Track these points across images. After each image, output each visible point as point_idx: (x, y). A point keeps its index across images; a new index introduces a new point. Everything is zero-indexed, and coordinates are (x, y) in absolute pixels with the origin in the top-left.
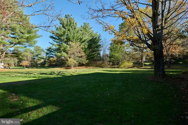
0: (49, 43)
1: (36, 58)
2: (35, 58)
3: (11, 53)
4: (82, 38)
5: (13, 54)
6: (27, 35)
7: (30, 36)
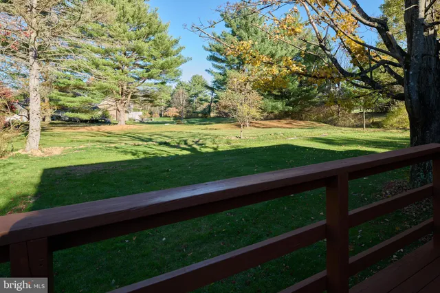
0: (206, 70)
1: (196, 100)
2: (192, 101)
3: (142, 94)
4: (274, 52)
5: (144, 96)
6: (161, 61)
7: (167, 62)
